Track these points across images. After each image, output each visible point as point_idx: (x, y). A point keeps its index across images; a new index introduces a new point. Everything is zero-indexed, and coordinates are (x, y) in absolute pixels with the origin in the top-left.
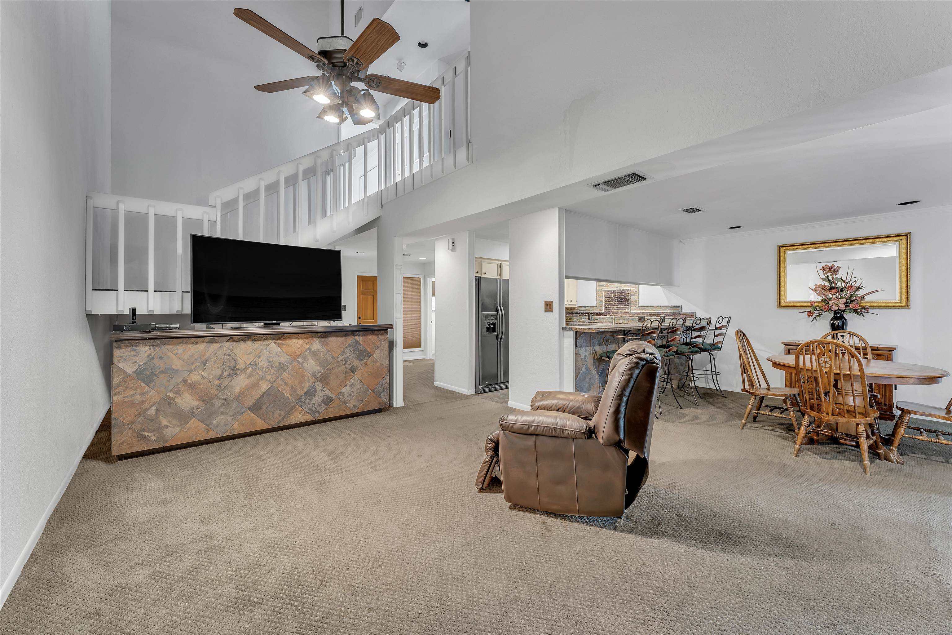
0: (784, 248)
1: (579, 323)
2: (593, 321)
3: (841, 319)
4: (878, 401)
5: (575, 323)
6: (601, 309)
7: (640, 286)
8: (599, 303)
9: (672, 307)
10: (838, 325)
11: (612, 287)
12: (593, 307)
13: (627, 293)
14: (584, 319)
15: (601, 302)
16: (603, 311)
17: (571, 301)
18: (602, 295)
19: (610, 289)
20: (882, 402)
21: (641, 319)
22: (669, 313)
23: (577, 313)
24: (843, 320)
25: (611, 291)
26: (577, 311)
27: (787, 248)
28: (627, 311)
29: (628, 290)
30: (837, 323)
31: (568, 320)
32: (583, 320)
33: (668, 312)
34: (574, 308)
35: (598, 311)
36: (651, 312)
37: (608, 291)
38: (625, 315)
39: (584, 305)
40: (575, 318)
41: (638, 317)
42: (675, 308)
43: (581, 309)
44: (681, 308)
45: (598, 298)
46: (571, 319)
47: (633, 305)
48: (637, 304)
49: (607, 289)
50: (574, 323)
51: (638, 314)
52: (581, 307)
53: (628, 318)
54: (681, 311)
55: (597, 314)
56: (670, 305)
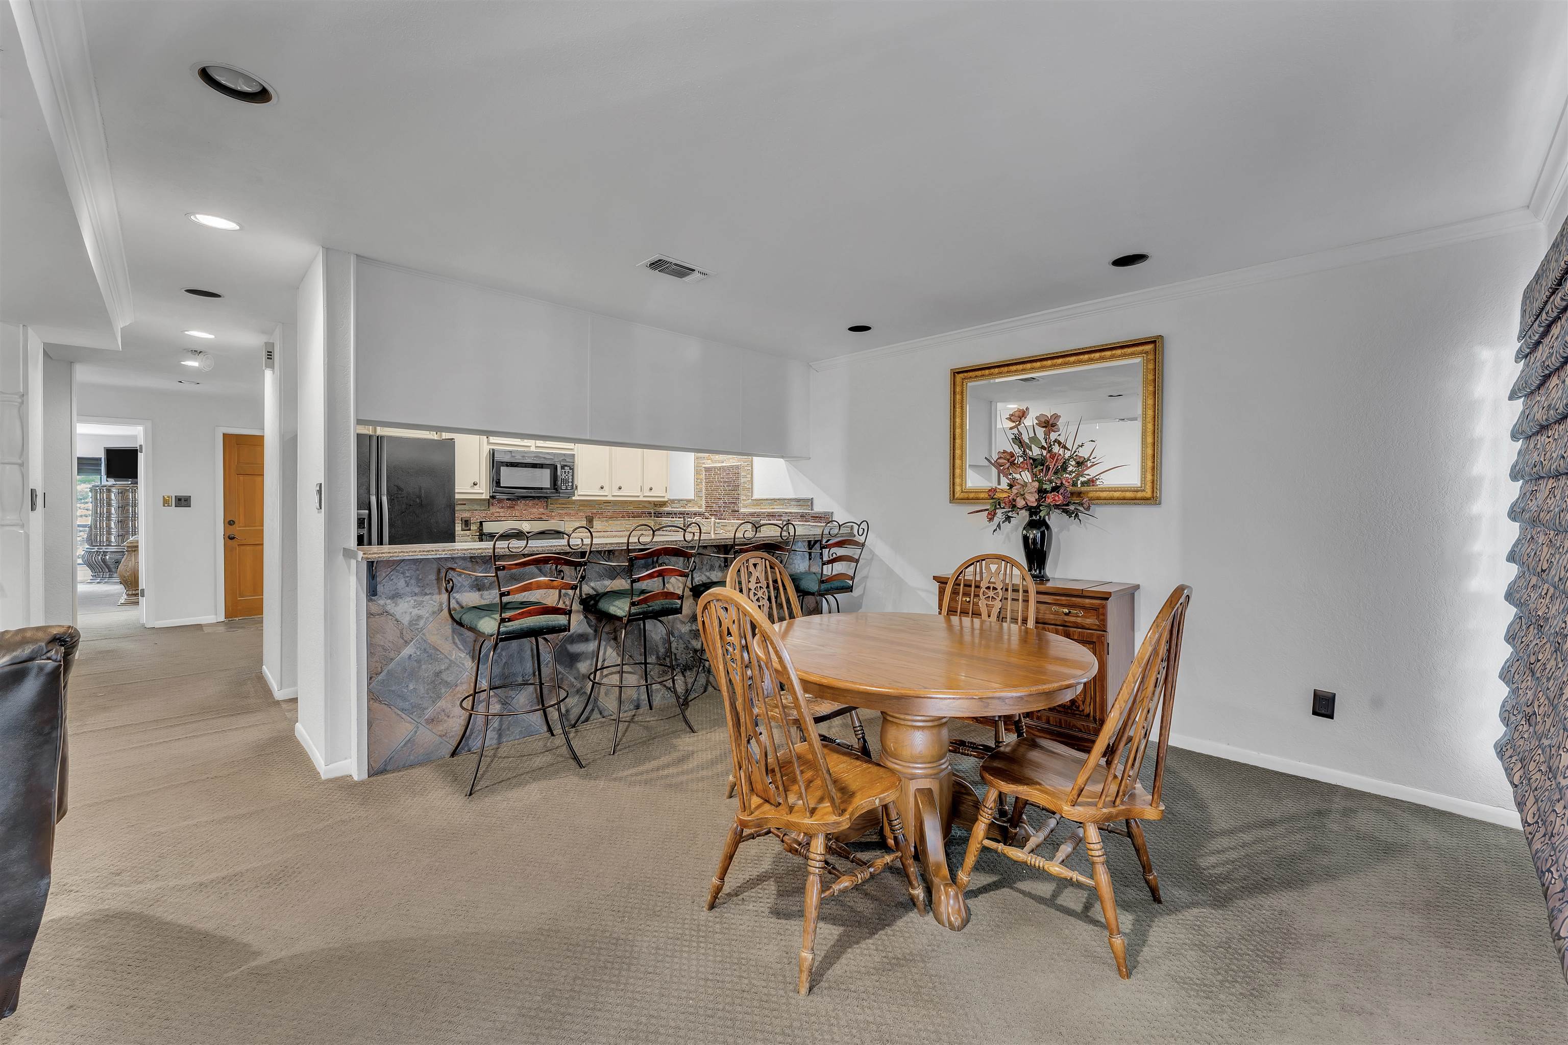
0: (961, 375)
3: (1038, 528)
4: (1083, 710)
6: (701, 505)
7: (755, 458)
8: (698, 492)
9: (798, 500)
10: (1034, 539)
11: (716, 462)
12: (689, 501)
13: (735, 471)
15: (701, 491)
16: (703, 510)
18: (702, 477)
19: (713, 466)
20: (1090, 714)
21: (757, 527)
22: (795, 513)
23: (668, 512)
24: (1043, 528)
25: (715, 468)
26: (668, 509)
27: (966, 374)
28: (736, 509)
29: (738, 467)
30: (1031, 536)
33: (793, 511)
34: (663, 504)
35: (696, 509)
36: (769, 510)
37: (710, 470)
38: (733, 517)
39: (677, 498)
42: (803, 504)
43: (674, 505)
44: (812, 503)
45: (697, 483)
46: (659, 525)
47: (745, 498)
48: (751, 494)
49: (709, 464)
51: (751, 514)
52: (673, 501)
54: (812, 510)
55: (695, 514)
56: (796, 497)
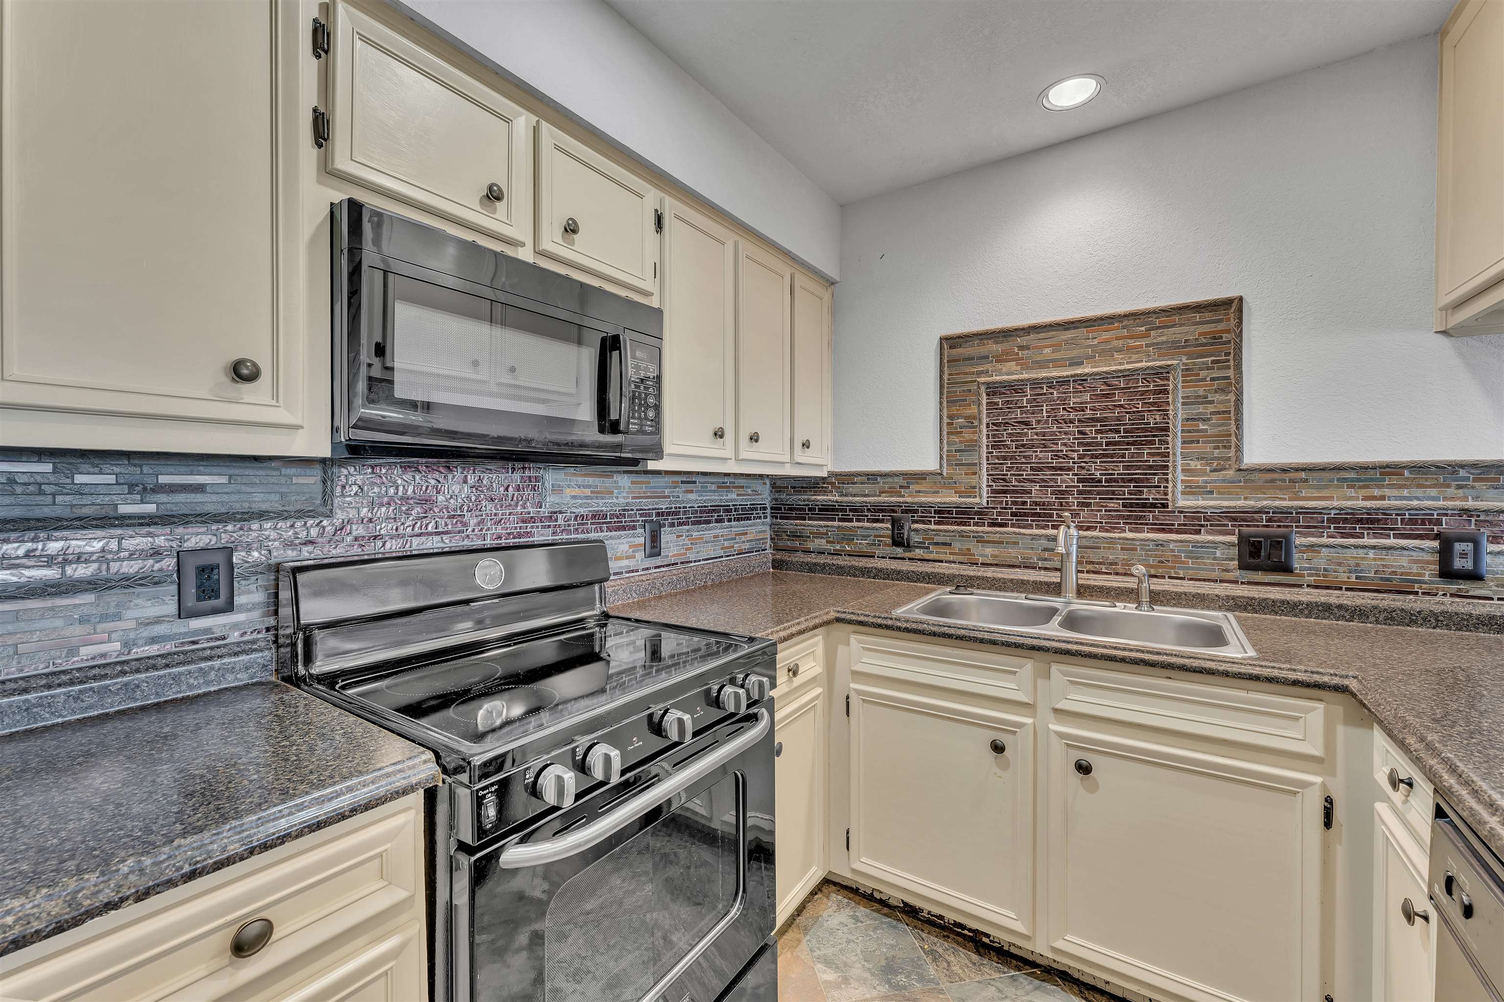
1: (840, 561)
2: (919, 553)
5: (821, 559)
6: (972, 491)
8: (955, 453)
11: (1042, 365)
12: (920, 476)
14: (865, 537)
15: (972, 446)
16: (983, 499)
17: (806, 445)
18: (973, 410)
19: (1025, 376)
23: (827, 511)
25: (1036, 384)
26: (833, 497)
28: (1150, 495)
31: (780, 543)
32: (862, 544)
34: (818, 484)
35: (949, 498)
37: (1015, 388)
38: (1137, 524)
39: (870, 469)
40: (819, 535)
41: (1234, 539)
43: (852, 489)
45: (951, 427)
46: (795, 536)
47: (1198, 465)
48: (1232, 453)
50: (812, 559)
51: (1236, 517)
52: (851, 477)
53: (1159, 544)
55: (944, 514)
